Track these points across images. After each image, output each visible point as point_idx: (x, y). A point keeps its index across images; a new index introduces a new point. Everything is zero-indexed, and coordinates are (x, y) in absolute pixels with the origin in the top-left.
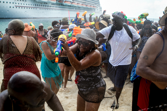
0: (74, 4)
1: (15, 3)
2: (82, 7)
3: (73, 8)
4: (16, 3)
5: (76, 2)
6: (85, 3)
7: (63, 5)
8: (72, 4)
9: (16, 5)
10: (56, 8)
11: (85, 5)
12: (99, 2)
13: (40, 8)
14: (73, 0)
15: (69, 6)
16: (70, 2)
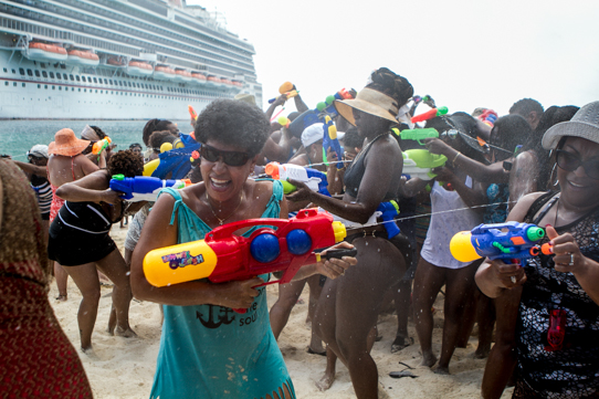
2: (194, 82)
3: (160, 85)
5: (171, 65)
6: (205, 68)
7: (124, 75)
8: (156, 70)
10: (99, 84)
11: (204, 74)
12: (253, 67)
13: (39, 84)
14: (160, 58)
15: (145, 78)
16: (152, 63)
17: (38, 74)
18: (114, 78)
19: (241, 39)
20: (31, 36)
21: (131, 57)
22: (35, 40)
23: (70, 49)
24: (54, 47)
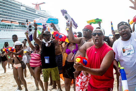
13: (4, 30)
17: (4, 28)
18: (23, 28)
20: (1, 19)
22: (3, 20)
23: (12, 22)
24: (7, 21)
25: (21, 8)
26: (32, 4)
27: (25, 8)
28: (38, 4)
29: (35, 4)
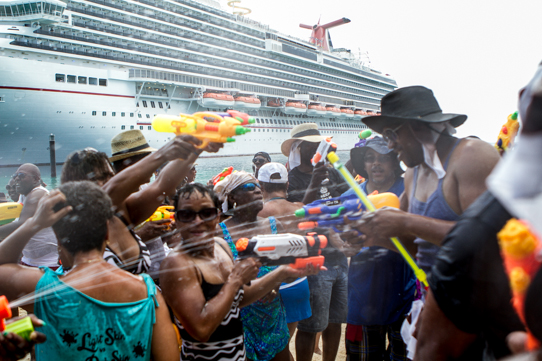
0: (318, 109)
1: (136, 115)
2: (343, 116)
4: (140, 116)
5: (323, 103)
6: (352, 103)
7: (283, 114)
8: (309, 108)
9: (141, 120)
11: (352, 109)
14: (313, 98)
15: (300, 116)
16: (305, 102)
18: (273, 118)
19: (383, 75)
20: (205, 87)
21: (287, 98)
22: (208, 91)
23: (237, 96)
24: (223, 95)
25: (266, 45)
26: (302, 26)
27: (280, 44)
28: (322, 24)
29: (309, 28)
